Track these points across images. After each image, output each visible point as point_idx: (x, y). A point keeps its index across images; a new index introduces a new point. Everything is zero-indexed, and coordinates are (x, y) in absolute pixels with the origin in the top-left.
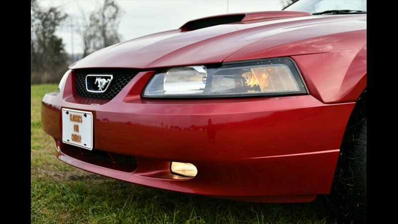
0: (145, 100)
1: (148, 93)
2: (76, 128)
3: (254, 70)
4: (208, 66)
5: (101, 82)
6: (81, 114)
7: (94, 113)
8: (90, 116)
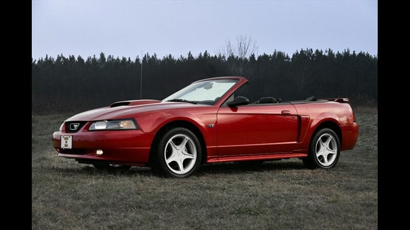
0: (89, 131)
1: (90, 129)
2: (66, 142)
3: (122, 122)
4: (108, 120)
5: (76, 126)
6: (68, 137)
7: (72, 136)
8: (71, 137)
